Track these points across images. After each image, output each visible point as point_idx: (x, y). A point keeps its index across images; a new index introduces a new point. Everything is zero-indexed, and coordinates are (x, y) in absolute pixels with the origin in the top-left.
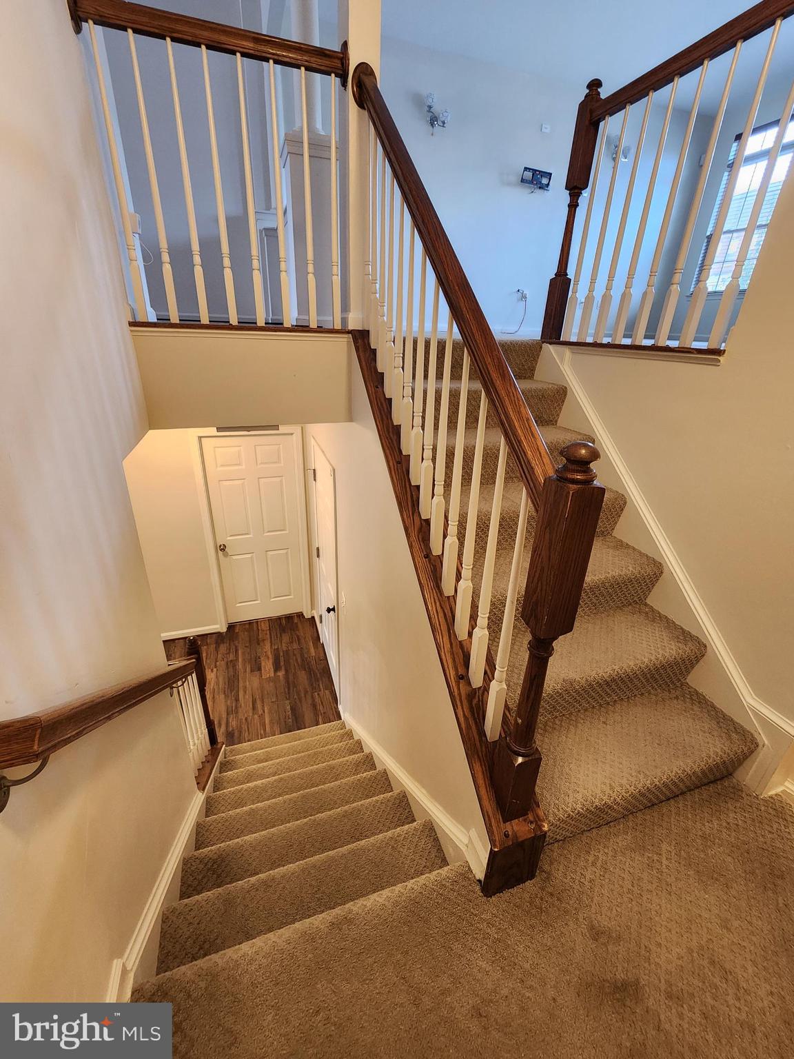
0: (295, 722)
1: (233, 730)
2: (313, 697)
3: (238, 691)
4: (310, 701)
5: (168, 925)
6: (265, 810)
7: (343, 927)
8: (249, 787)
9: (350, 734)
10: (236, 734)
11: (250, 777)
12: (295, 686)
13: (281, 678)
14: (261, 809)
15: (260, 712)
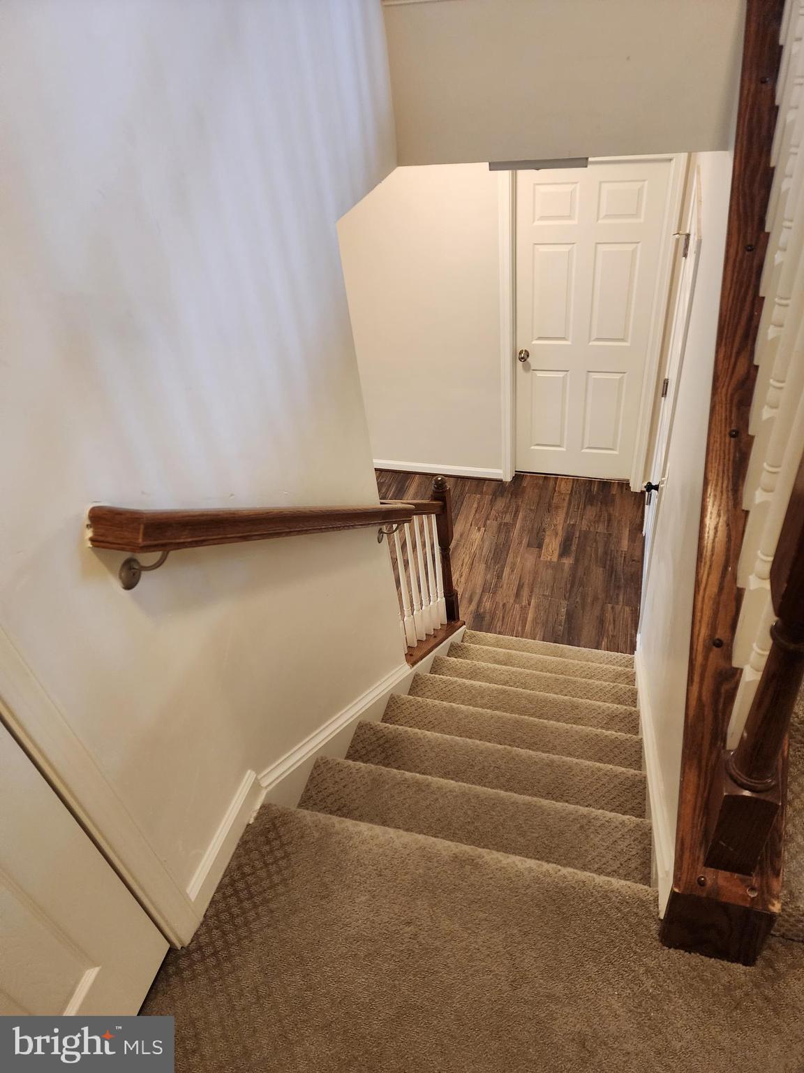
0: (568, 634)
1: (485, 612)
2: (603, 610)
3: (503, 567)
4: (597, 612)
5: (320, 769)
6: (467, 717)
7: (467, 866)
8: (464, 684)
9: (631, 679)
10: (487, 618)
11: (474, 674)
12: (582, 584)
13: (566, 567)
14: (462, 712)
15: (524, 603)
